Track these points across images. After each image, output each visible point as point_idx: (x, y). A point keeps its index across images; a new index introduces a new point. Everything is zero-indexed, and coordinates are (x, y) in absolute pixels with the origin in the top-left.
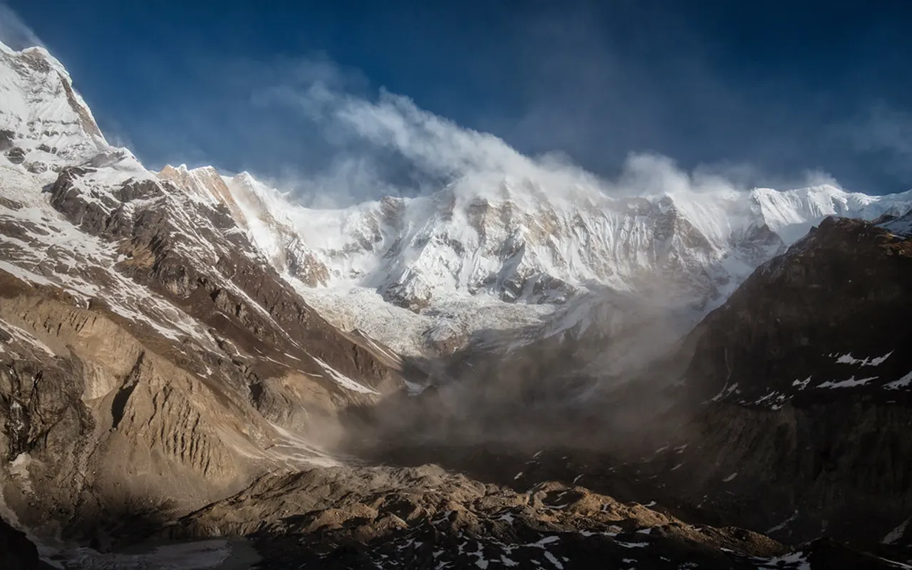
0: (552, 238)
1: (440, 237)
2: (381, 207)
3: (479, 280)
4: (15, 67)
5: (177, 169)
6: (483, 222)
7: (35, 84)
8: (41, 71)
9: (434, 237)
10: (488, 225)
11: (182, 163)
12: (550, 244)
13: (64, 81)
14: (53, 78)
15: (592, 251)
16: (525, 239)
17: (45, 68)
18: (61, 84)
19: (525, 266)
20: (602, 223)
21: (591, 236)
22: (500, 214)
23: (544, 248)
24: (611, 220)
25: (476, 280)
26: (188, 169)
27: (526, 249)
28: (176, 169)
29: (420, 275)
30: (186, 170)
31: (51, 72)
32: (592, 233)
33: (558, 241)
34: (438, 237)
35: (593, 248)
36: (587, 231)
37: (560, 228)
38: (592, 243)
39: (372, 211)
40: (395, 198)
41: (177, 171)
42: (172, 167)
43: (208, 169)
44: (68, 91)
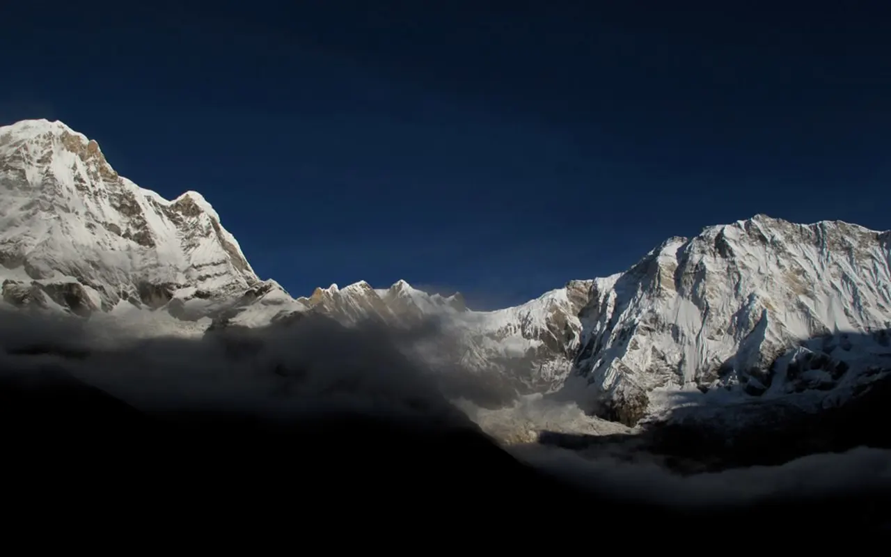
0: (803, 299)
1: (648, 322)
2: (568, 295)
3: (709, 371)
4: (171, 217)
5: (328, 290)
6: (704, 293)
7: (188, 230)
8: (193, 215)
9: (641, 324)
10: (711, 297)
11: (332, 283)
12: (801, 306)
13: (213, 220)
14: (204, 221)
15: (864, 307)
16: (763, 306)
17: (196, 211)
18: (211, 224)
19: (771, 343)
20: (871, 267)
21: (859, 288)
22: (724, 279)
23: (794, 315)
24: (885, 262)
25: (705, 371)
26: (339, 289)
27: (768, 319)
28: (326, 290)
29: (630, 376)
30: (337, 291)
31: (202, 214)
32: (859, 284)
33: (812, 302)
34: (645, 323)
35: (865, 304)
36: (851, 283)
37: (812, 284)
38: (862, 297)
39: (558, 304)
40: (584, 282)
41: (327, 293)
42: (322, 290)
43: (361, 285)
44: (217, 229)
